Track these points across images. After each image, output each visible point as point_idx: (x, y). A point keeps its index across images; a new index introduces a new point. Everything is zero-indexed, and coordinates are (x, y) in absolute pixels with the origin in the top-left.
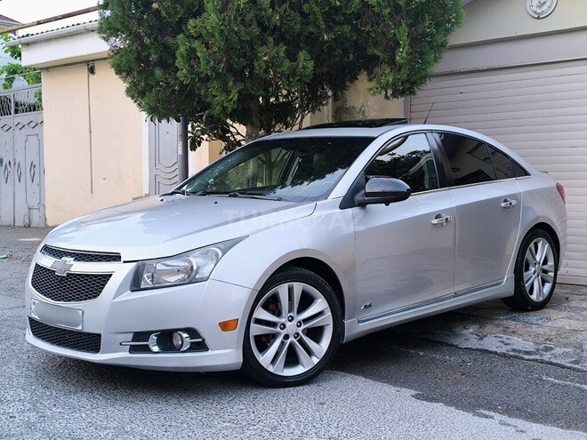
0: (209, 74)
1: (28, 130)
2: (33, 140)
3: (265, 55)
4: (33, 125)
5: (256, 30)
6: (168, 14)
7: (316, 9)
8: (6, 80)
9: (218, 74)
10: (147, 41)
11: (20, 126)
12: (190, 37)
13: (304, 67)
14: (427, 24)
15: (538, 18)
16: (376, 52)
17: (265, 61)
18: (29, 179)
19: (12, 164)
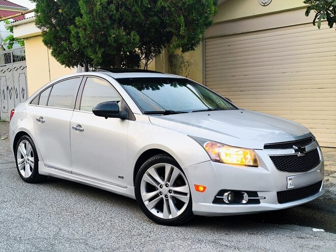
0: (86, 44)
1: (20, 71)
2: (22, 76)
3: (113, 34)
4: (22, 68)
5: (108, 21)
6: (67, 14)
7: (138, 10)
8: (9, 44)
9: (91, 44)
10: (58, 28)
11: (16, 69)
12: (76, 26)
13: (134, 39)
14: (194, 15)
15: (264, 6)
16: (171, 30)
17: (114, 37)
18: (22, 97)
19: (13, 89)
